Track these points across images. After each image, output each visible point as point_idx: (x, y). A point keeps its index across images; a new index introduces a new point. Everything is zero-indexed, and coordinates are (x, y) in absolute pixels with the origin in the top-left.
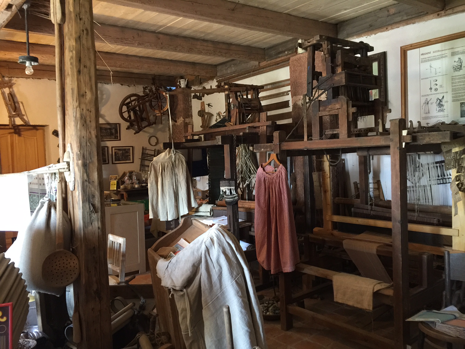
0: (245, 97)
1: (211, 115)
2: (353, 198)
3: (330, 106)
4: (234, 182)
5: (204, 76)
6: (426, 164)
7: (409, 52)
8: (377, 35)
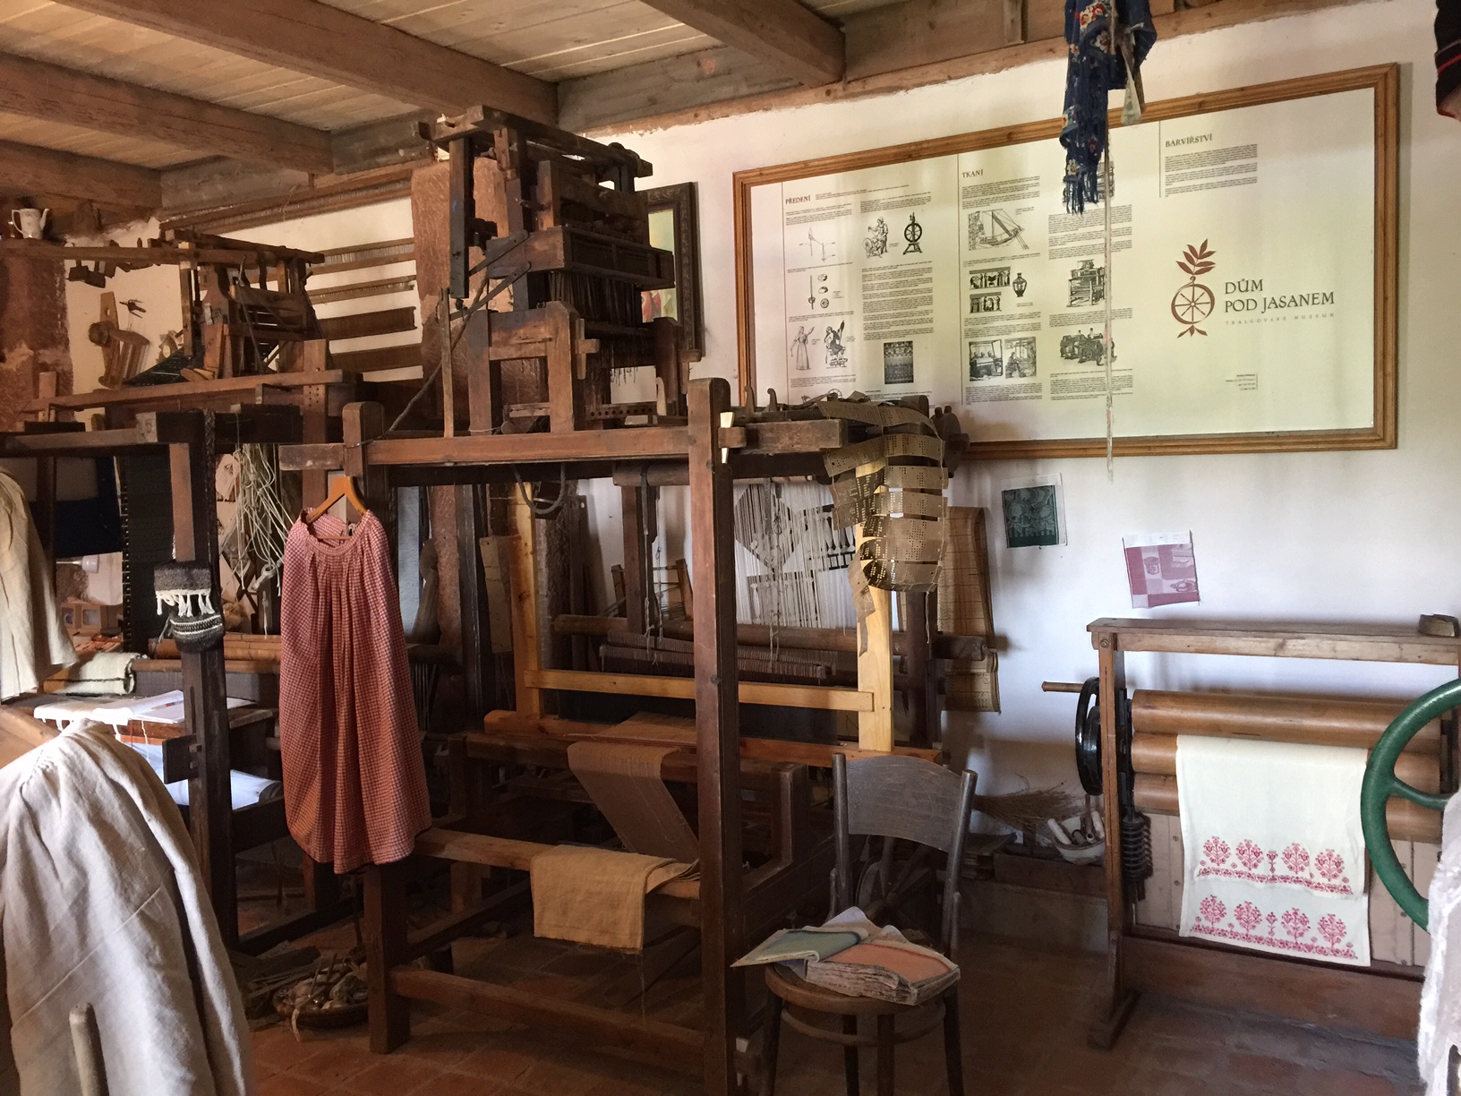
0: (256, 286)
1: (140, 342)
2: (611, 617)
3: (522, 331)
4: (207, 571)
5: (110, 204)
6: (800, 512)
7: (757, 192)
8: (669, 130)
